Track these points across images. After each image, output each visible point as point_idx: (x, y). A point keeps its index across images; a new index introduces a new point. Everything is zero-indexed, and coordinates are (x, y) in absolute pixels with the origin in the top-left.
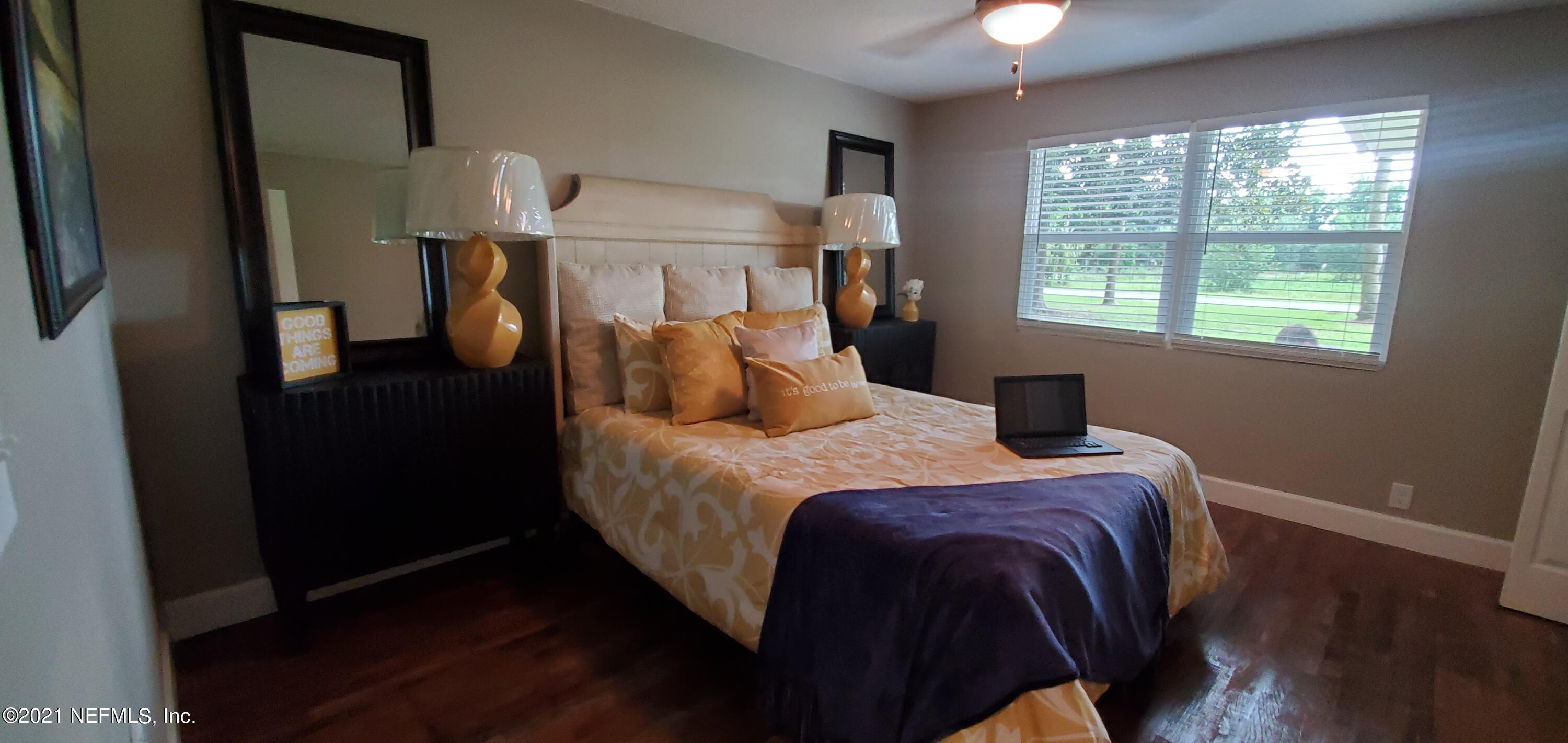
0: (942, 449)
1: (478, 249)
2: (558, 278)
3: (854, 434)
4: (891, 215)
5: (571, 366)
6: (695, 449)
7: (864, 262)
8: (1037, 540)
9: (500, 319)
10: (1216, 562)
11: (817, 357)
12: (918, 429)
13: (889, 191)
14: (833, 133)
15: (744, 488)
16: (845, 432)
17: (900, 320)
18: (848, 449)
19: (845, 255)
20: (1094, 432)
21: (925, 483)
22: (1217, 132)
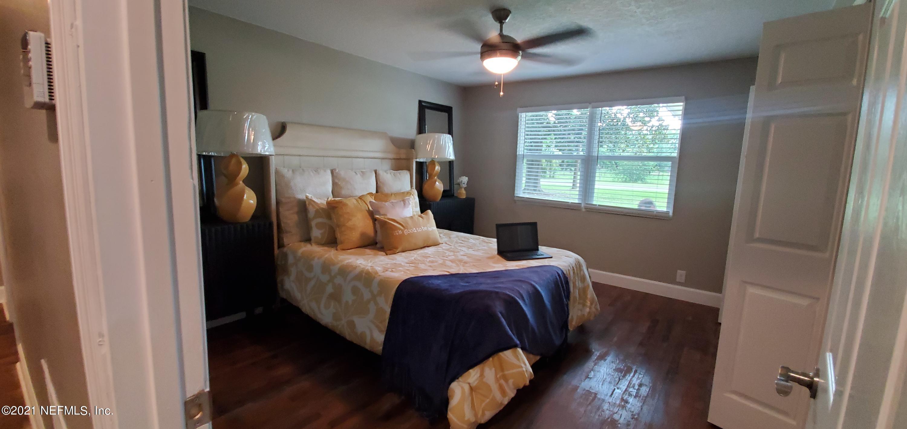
0: (471, 258)
1: (234, 161)
2: (275, 176)
3: (429, 253)
4: (450, 144)
5: (282, 222)
6: (350, 261)
7: (437, 168)
8: (504, 292)
9: (245, 197)
10: (593, 306)
11: (412, 215)
12: (461, 250)
13: (450, 132)
14: (420, 102)
15: (374, 277)
16: (425, 252)
17: (457, 197)
18: (426, 259)
19: (427, 164)
20: (543, 249)
21: (461, 272)
22: (600, 109)
